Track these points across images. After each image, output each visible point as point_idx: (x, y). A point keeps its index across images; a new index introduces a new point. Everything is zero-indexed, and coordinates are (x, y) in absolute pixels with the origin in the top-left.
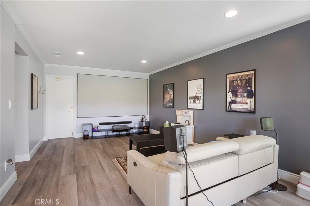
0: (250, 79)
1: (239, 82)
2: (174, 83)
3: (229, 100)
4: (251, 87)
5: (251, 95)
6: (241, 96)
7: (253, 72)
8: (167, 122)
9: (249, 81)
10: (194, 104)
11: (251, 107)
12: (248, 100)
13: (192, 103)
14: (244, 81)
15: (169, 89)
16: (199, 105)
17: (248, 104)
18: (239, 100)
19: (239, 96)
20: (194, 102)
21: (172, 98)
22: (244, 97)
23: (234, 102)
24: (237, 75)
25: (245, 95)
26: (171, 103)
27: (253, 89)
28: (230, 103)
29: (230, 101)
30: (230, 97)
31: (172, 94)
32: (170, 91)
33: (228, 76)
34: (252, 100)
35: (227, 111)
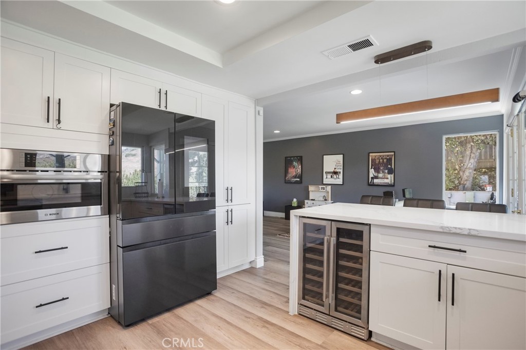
0: (391, 159)
1: (381, 160)
2: (302, 157)
3: (371, 175)
4: (391, 165)
5: (391, 171)
6: (383, 172)
7: (393, 153)
8: (295, 200)
9: (389, 160)
10: (332, 180)
11: (391, 181)
12: (389, 176)
13: (329, 178)
14: (385, 160)
15: (294, 163)
16: (338, 180)
17: (389, 179)
18: (381, 175)
19: (381, 172)
20: (332, 177)
21: (300, 173)
22: (385, 173)
23: (376, 177)
24: (379, 154)
25: (386, 171)
26: (298, 178)
27: (393, 167)
28: (372, 178)
29: (373, 176)
30: (372, 173)
31: (300, 169)
32: (297, 164)
33: (371, 154)
34: (393, 176)
35: (369, 185)
